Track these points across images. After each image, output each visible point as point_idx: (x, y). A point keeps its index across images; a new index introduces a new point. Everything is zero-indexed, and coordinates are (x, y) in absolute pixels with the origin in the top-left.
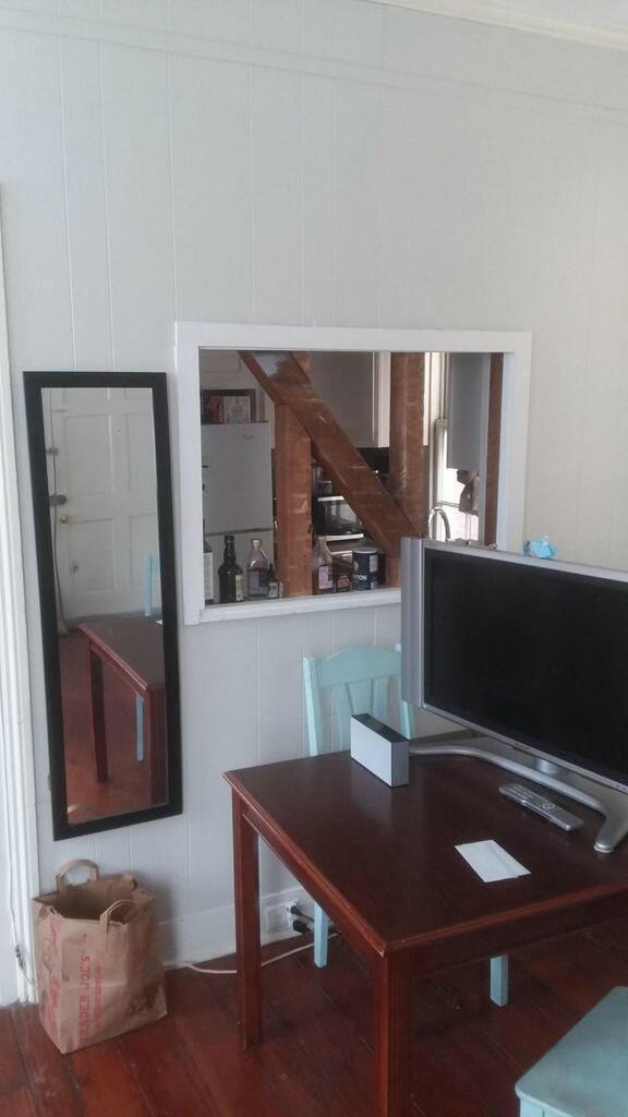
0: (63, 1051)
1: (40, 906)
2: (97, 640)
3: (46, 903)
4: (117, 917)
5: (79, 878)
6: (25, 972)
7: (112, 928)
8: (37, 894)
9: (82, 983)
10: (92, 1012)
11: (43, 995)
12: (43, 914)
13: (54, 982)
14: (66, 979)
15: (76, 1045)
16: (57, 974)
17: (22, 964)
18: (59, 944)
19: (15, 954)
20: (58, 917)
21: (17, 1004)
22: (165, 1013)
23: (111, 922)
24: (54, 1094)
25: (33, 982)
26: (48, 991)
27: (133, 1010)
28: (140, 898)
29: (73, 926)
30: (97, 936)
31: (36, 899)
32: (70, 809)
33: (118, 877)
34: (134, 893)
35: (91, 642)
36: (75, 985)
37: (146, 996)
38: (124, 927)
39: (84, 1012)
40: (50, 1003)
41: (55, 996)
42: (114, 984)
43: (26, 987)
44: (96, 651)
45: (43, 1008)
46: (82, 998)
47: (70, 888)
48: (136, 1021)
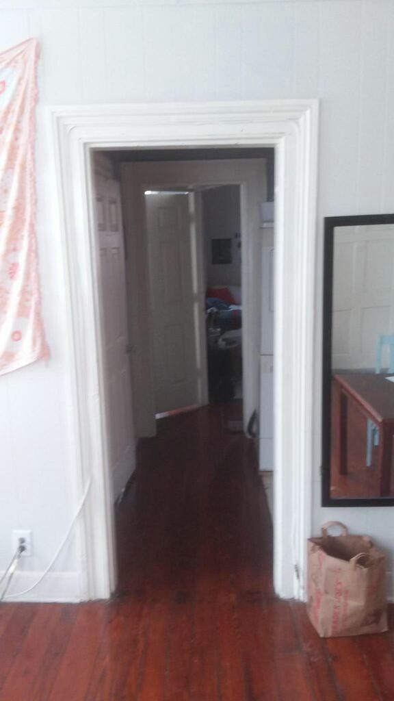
0: (322, 635)
1: (312, 544)
2: (346, 385)
3: (317, 544)
4: (361, 562)
5: (335, 533)
6: (299, 581)
7: (358, 569)
8: (309, 537)
9: (337, 598)
10: (341, 616)
11: (311, 599)
12: (313, 550)
13: (318, 592)
14: (326, 592)
15: (330, 634)
16: (321, 587)
17: (298, 577)
18: (323, 570)
19: (294, 570)
20: (324, 554)
21: (293, 599)
22: (385, 629)
23: (358, 565)
24: (316, 660)
25: (304, 588)
26: (314, 598)
27: (365, 623)
28: (374, 555)
29: (332, 562)
30: (347, 572)
31: (309, 539)
32: (332, 488)
33: (360, 537)
34: (370, 550)
35: (342, 386)
36: (331, 597)
37: (376, 615)
38: (365, 570)
39: (335, 615)
40: (314, 604)
41: (318, 602)
42: (356, 603)
43: (299, 590)
44: (345, 392)
45: (310, 606)
46: (336, 607)
47: (329, 537)
48: (366, 630)
